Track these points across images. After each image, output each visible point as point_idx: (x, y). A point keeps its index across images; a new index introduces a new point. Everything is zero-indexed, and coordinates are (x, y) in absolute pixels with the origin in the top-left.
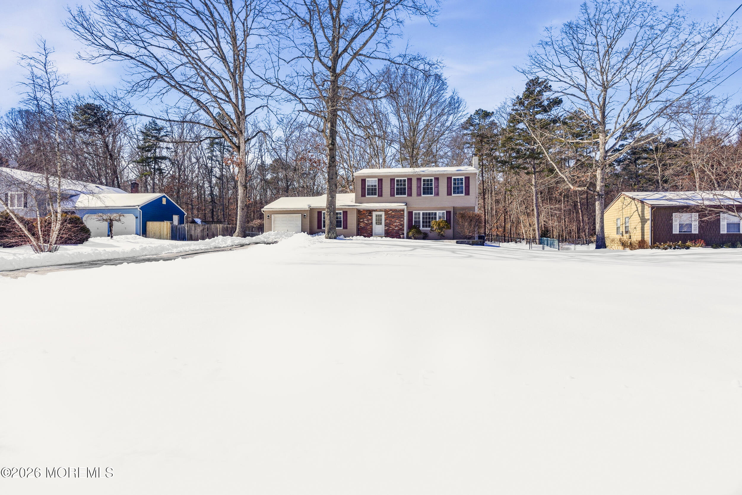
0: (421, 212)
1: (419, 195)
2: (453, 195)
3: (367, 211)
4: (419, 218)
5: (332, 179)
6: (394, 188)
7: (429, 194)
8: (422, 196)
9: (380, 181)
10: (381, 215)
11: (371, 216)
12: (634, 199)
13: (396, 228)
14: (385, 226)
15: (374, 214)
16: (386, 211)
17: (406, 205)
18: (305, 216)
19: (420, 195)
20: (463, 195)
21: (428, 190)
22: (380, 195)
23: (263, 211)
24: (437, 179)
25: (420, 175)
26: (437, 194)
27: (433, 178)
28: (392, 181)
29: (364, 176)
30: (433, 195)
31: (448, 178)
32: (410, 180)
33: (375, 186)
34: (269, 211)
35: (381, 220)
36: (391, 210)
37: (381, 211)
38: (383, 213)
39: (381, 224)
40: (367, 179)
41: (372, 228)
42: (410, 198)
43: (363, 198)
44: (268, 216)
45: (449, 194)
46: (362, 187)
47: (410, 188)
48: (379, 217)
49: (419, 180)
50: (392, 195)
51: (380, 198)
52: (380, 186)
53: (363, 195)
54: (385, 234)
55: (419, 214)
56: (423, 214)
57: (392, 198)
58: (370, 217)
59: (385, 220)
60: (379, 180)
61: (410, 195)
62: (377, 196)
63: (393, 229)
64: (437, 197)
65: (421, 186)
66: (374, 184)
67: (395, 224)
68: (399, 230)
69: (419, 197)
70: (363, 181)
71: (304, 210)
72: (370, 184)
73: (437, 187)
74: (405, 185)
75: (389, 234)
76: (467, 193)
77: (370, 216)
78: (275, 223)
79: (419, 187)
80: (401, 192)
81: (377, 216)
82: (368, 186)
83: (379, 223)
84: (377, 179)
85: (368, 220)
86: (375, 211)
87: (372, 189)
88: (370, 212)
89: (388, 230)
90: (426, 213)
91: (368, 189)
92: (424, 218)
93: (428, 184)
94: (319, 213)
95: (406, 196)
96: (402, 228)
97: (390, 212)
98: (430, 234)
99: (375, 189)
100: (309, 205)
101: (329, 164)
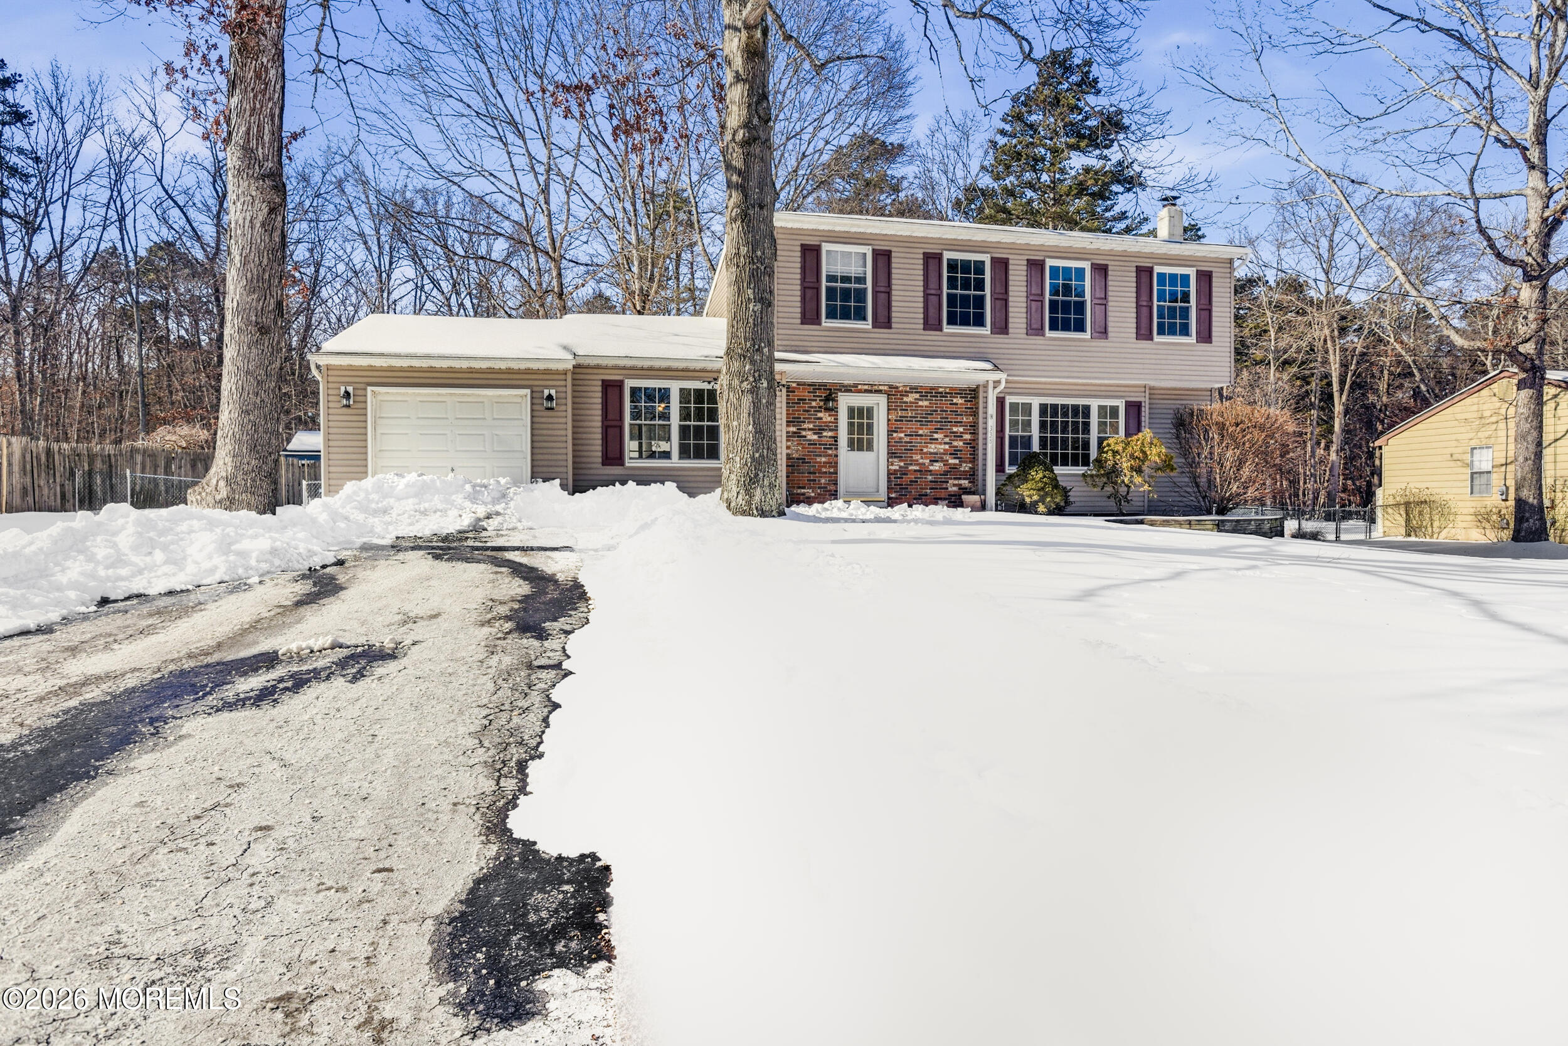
0: (1036, 402)
1: (1035, 330)
2: (1157, 338)
3: (815, 387)
4: (1027, 424)
6: (940, 296)
7: (1068, 329)
8: (1049, 334)
9: (883, 258)
10: (870, 411)
11: (833, 410)
13: (937, 467)
14: (891, 454)
15: (845, 401)
16: (894, 393)
17: (997, 368)
18: (550, 398)
19: (1040, 331)
20: (1193, 339)
21: (1068, 316)
22: (884, 321)
23: (318, 367)
24: (1101, 270)
25: (1039, 252)
26: (1102, 332)
27: (1086, 265)
28: (933, 264)
29: (814, 237)
30: (1087, 335)
31: (1139, 270)
32: (1001, 266)
33: (861, 280)
34: (351, 368)
35: (870, 427)
36: (914, 389)
37: (872, 389)
38: (879, 404)
39: (870, 448)
40: (826, 247)
41: (835, 466)
42: (1000, 339)
43: (810, 330)
44: (347, 395)
45: (1144, 333)
46: (803, 279)
47: (1002, 299)
48: (861, 419)
49: (1036, 268)
50: (931, 323)
51: (883, 333)
52: (882, 282)
53: (811, 316)
54: (890, 489)
55: (1027, 408)
56: (1043, 409)
57: (933, 335)
58: (826, 417)
59: (890, 432)
60: (876, 254)
61: (1002, 327)
62: (867, 325)
63: (924, 471)
64: (1102, 343)
65: (1042, 294)
66: (854, 270)
67: (932, 448)
68: (946, 473)
69: (1037, 340)
70: (811, 254)
71: (547, 372)
72: (840, 269)
73: (1103, 302)
74: (980, 285)
76: (1206, 336)
77: (827, 409)
78: (379, 431)
79: (1035, 298)
80: (966, 311)
81: (851, 410)
82: (831, 278)
83: (861, 442)
84: (868, 250)
85: (818, 431)
86: (848, 389)
87: (846, 294)
88: (828, 394)
89: (904, 472)
90: (1054, 407)
91: (831, 292)
92: (1043, 425)
93: (1067, 290)
94: (612, 389)
95: (986, 331)
96: (966, 467)
97: (911, 398)
98: (1079, 493)
99: (861, 295)
100: (565, 348)
101: (747, 125)
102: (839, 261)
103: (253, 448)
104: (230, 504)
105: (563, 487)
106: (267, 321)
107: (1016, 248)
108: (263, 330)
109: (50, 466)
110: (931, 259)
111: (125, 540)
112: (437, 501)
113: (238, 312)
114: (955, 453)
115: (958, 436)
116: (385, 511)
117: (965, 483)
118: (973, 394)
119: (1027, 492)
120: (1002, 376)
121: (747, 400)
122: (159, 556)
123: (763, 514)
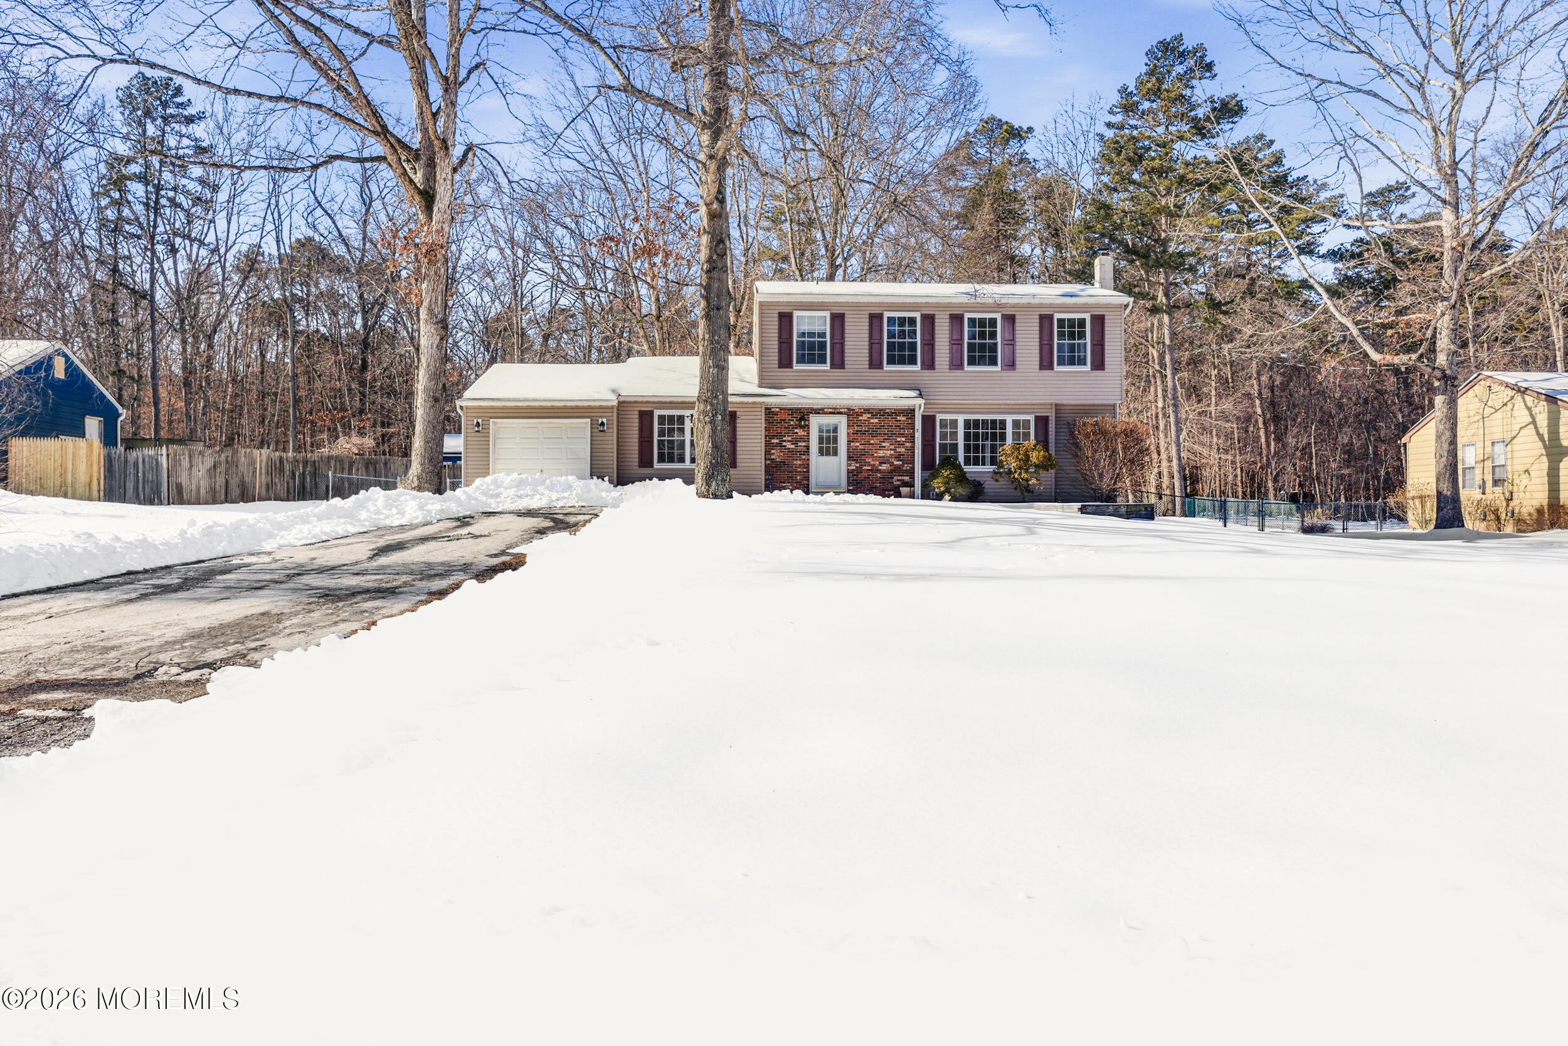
0: (961, 419)
1: (956, 364)
2: (1057, 368)
3: (792, 411)
4: (954, 435)
5: (718, 309)
6: (881, 344)
7: (985, 364)
8: (967, 368)
9: (838, 320)
10: (835, 427)
11: (806, 427)
12: (1523, 391)
13: (884, 467)
14: (849, 458)
15: (815, 421)
16: (852, 414)
17: (921, 395)
18: (602, 424)
19: (960, 366)
20: (1088, 368)
21: (983, 354)
22: (839, 363)
23: (461, 408)
24: (1010, 319)
25: (960, 306)
26: (1011, 365)
27: (998, 316)
28: (875, 321)
29: (788, 304)
30: (998, 368)
31: (1042, 318)
32: (929, 320)
33: (823, 335)
34: (481, 408)
35: (835, 439)
36: (867, 410)
37: (835, 412)
38: (842, 421)
39: (835, 453)
40: (796, 314)
41: (808, 466)
42: (928, 373)
43: (785, 372)
44: (478, 424)
45: (1046, 364)
46: (780, 337)
47: (930, 344)
48: (828, 434)
49: (956, 319)
50: (875, 363)
51: (838, 373)
52: (838, 336)
53: (785, 362)
54: (849, 484)
55: (954, 423)
56: (967, 423)
57: (876, 373)
58: (800, 432)
59: (849, 442)
60: (834, 317)
61: (929, 364)
62: (827, 367)
63: (875, 470)
64: (1011, 373)
65: (962, 339)
66: (817, 328)
67: (881, 453)
68: (891, 472)
69: (958, 373)
70: (785, 319)
71: (601, 407)
72: (806, 328)
73: (1011, 342)
74: (913, 333)
75: (858, 483)
76: (1099, 364)
77: (801, 427)
78: (497, 446)
79: (956, 342)
80: (902, 354)
81: (821, 427)
82: (800, 335)
83: (828, 449)
84: (827, 314)
85: (795, 442)
86: (819, 411)
87: (812, 346)
88: (802, 415)
89: (859, 470)
90: (976, 422)
91: (801, 345)
92: (967, 436)
93: (982, 335)
94: (646, 417)
95: (917, 368)
96: (907, 467)
97: (865, 417)
98: (989, 485)
99: (823, 345)
100: (614, 391)
101: (710, 260)
102: (807, 323)
103: (430, 461)
104: (419, 488)
105: (611, 482)
106: (438, 395)
107: (940, 306)
108: (436, 400)
109: (281, 470)
110: (875, 319)
112: (528, 490)
113: (426, 390)
114: (898, 457)
115: (901, 444)
116: (498, 495)
117: (907, 478)
118: (910, 413)
119: (938, 485)
120: (922, 401)
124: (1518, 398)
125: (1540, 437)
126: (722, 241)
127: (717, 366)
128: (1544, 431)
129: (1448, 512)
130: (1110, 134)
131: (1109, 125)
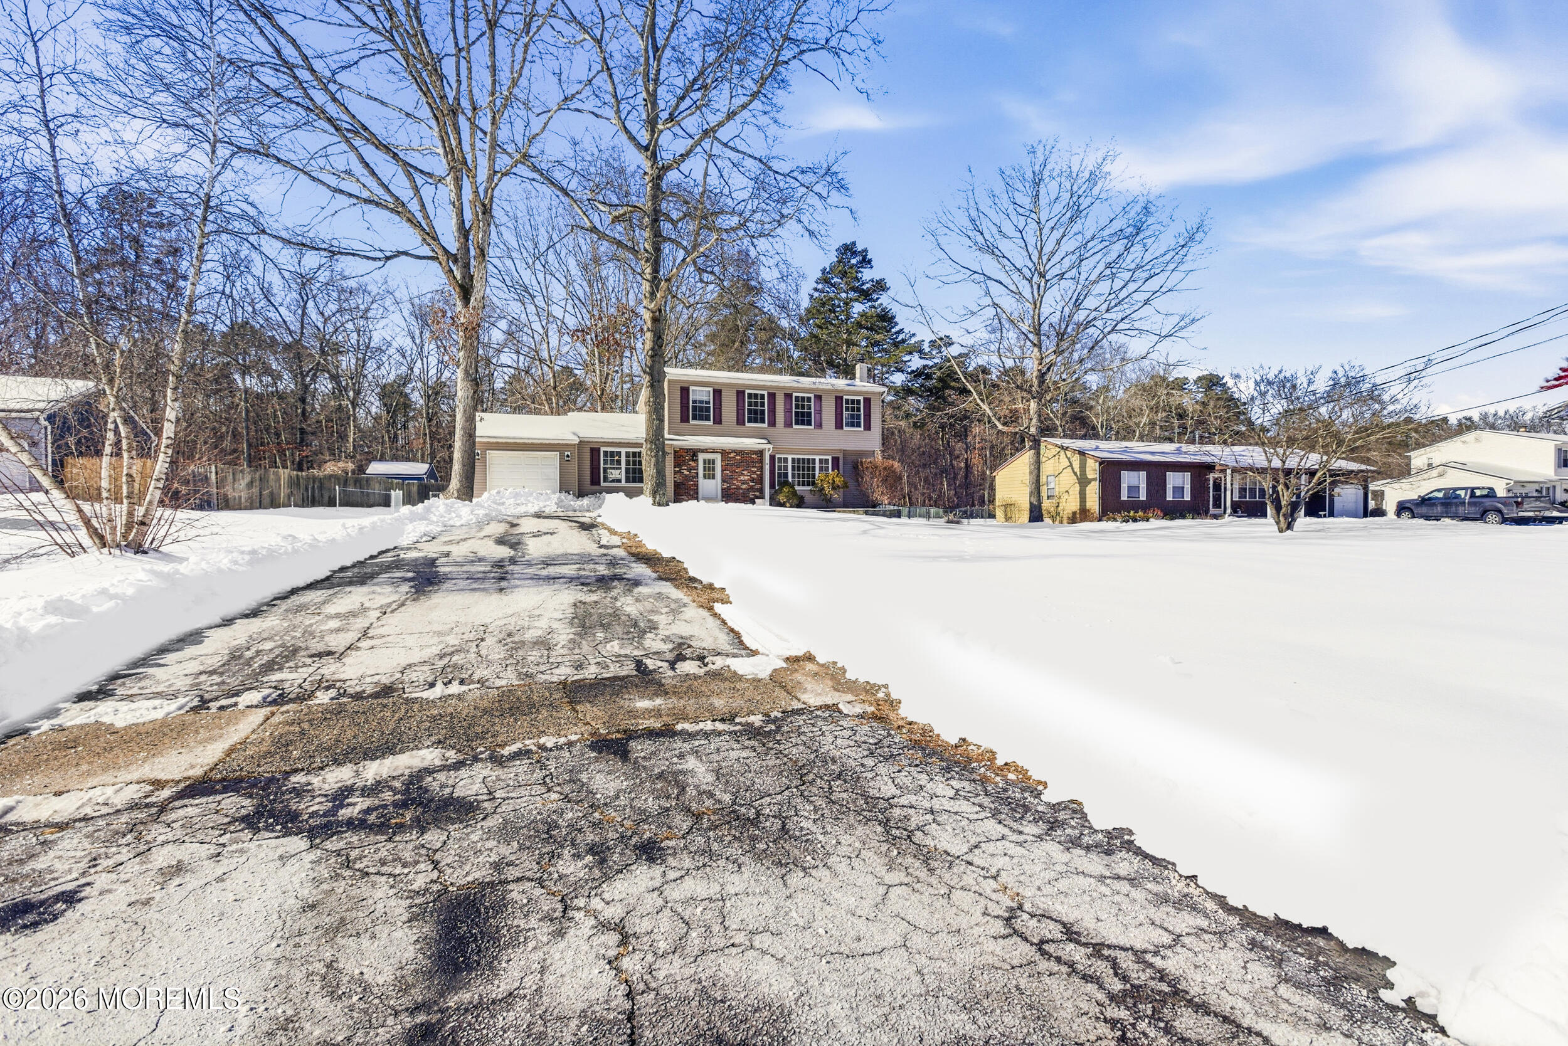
0: (790, 457)
1: (788, 424)
2: (845, 428)
3: (689, 450)
4: (786, 468)
6: (744, 410)
7: (804, 424)
8: (794, 427)
9: (718, 393)
10: (714, 461)
11: (697, 461)
12: (1066, 449)
13: (744, 486)
14: (723, 481)
15: (702, 457)
16: (724, 453)
17: (769, 443)
18: (568, 456)
19: (790, 425)
20: (862, 429)
21: (803, 418)
22: (718, 420)
24: (819, 398)
25: (790, 388)
26: (819, 425)
27: (812, 396)
29: (687, 382)
30: (812, 427)
31: (836, 397)
32: (772, 396)
33: (708, 402)
34: (482, 443)
35: (714, 469)
36: (734, 451)
37: (714, 451)
38: (718, 457)
39: (713, 478)
40: (692, 388)
41: (697, 486)
42: (772, 429)
43: (684, 425)
44: (483, 453)
45: (839, 425)
46: (682, 403)
47: (773, 411)
48: (710, 465)
49: (788, 396)
50: (740, 422)
51: (717, 427)
52: (717, 404)
53: (684, 419)
54: (723, 496)
55: (786, 460)
56: (793, 459)
57: (740, 427)
58: (693, 464)
59: (723, 471)
60: (715, 391)
61: (772, 424)
62: (711, 423)
63: (739, 488)
64: (819, 430)
65: (791, 409)
66: (705, 398)
67: (742, 478)
68: (750, 489)
69: (789, 430)
70: (685, 391)
71: (566, 445)
72: (698, 398)
73: (819, 412)
74: (763, 405)
75: (729, 496)
76: (868, 427)
77: (693, 460)
79: (788, 411)
80: (757, 416)
81: (705, 461)
82: (694, 402)
83: (709, 475)
84: (711, 389)
85: (689, 470)
86: (703, 451)
87: (701, 409)
88: (694, 453)
89: (729, 488)
90: (799, 459)
91: (694, 408)
92: (793, 467)
93: (803, 407)
94: (595, 452)
95: (765, 425)
96: (758, 486)
97: (732, 455)
98: (808, 498)
99: (708, 409)
100: (574, 434)
101: (652, 349)
102: (700, 394)
103: (466, 479)
104: (458, 497)
105: (575, 495)
106: (471, 432)
107: (777, 388)
109: (298, 484)
110: (740, 394)
111: (442, 509)
112: (522, 500)
114: (752, 480)
115: (754, 473)
116: (503, 504)
117: (757, 494)
118: (760, 453)
119: (782, 498)
120: (770, 446)
121: (653, 460)
122: (453, 515)
123: (659, 505)
124: (1062, 453)
125: (1075, 474)
126: (660, 337)
127: (658, 419)
128: (1077, 470)
129: (1036, 514)
130: (816, 294)
131: (816, 290)
